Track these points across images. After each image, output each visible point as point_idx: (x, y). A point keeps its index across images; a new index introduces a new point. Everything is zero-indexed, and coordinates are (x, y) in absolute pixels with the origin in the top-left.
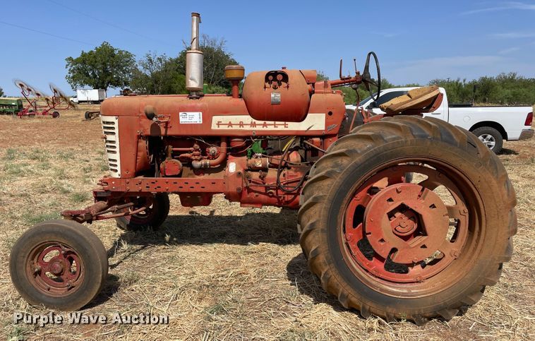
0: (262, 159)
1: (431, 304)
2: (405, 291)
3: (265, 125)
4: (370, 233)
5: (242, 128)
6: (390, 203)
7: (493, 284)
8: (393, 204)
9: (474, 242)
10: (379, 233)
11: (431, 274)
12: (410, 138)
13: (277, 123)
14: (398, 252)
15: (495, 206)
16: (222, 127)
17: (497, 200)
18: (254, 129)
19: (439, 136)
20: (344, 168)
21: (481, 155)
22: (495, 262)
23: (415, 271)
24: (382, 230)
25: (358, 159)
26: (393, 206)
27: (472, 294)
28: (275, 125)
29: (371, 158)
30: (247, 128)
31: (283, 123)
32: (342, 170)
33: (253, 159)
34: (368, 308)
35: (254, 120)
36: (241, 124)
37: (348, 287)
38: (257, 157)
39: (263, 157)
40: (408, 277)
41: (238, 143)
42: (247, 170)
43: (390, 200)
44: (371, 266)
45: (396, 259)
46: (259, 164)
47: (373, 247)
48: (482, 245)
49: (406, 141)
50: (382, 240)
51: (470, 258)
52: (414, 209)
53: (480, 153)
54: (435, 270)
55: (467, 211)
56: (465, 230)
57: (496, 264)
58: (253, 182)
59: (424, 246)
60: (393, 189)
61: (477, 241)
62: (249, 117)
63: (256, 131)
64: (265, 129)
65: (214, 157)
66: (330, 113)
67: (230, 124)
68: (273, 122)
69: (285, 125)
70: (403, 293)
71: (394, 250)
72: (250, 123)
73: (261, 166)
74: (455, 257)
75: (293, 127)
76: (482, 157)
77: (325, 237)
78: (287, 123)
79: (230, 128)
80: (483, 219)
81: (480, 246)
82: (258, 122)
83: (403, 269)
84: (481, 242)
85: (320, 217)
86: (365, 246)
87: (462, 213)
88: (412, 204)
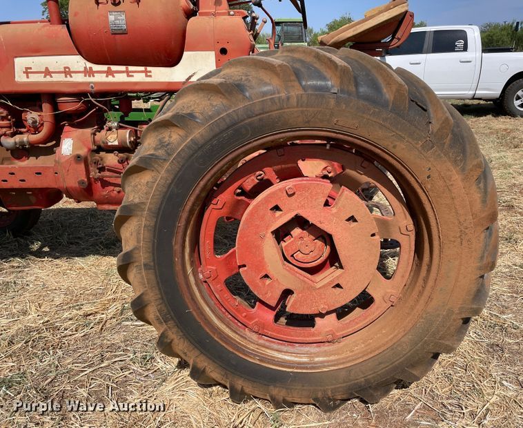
0: (120, 131)
1: (344, 382)
2: (305, 360)
3: (109, 73)
4: (244, 266)
5: (69, 79)
6: (278, 213)
7: (449, 350)
8: (281, 216)
9: (420, 281)
10: (260, 264)
11: (350, 330)
12: (296, 92)
13: (131, 68)
14: (294, 295)
15: (456, 222)
16: (34, 78)
17: (461, 211)
18: (91, 79)
19: (353, 89)
20: (173, 150)
21: (435, 126)
22: (454, 316)
23: (326, 324)
24: (266, 260)
25: (198, 133)
26: (282, 219)
27: (413, 366)
28: (127, 72)
29: (222, 132)
30: (79, 78)
31: (142, 68)
32: (169, 155)
33: (103, 132)
34: (239, 388)
35: (89, 65)
36: (67, 72)
37: (202, 358)
38: (110, 129)
39: (121, 127)
40: (313, 335)
41: (68, 105)
42: (94, 151)
43: (277, 208)
44: (250, 318)
45: (292, 305)
46: (113, 139)
47: (251, 288)
48: (433, 288)
49: (288, 98)
50: (266, 276)
51: (412, 308)
52: (319, 225)
53: (433, 121)
54: (357, 323)
55: (411, 227)
56: (408, 260)
57: (454, 320)
58: (109, 170)
59: (338, 286)
60: (280, 190)
61: (426, 280)
62: (79, 58)
63: (95, 83)
64: (110, 79)
65: (36, 129)
66: (224, 51)
67: (47, 72)
68: (123, 68)
69: (146, 72)
70: (299, 363)
71: (287, 293)
72: (82, 69)
73: (116, 143)
74: (390, 304)
75: (161, 75)
76: (435, 130)
77: (152, 277)
78: (149, 69)
79: (48, 79)
80: (436, 243)
81: (428, 288)
82: (96, 67)
83: (306, 321)
84: (431, 283)
85: (138, 241)
86: (237, 286)
87: (403, 230)
88: (315, 215)
